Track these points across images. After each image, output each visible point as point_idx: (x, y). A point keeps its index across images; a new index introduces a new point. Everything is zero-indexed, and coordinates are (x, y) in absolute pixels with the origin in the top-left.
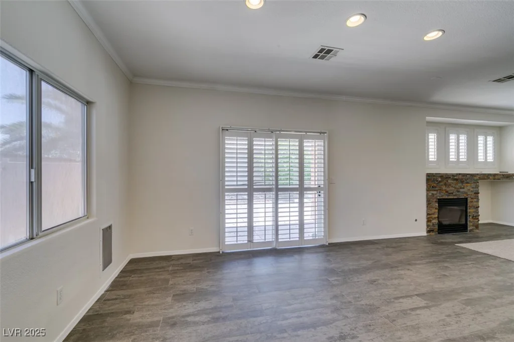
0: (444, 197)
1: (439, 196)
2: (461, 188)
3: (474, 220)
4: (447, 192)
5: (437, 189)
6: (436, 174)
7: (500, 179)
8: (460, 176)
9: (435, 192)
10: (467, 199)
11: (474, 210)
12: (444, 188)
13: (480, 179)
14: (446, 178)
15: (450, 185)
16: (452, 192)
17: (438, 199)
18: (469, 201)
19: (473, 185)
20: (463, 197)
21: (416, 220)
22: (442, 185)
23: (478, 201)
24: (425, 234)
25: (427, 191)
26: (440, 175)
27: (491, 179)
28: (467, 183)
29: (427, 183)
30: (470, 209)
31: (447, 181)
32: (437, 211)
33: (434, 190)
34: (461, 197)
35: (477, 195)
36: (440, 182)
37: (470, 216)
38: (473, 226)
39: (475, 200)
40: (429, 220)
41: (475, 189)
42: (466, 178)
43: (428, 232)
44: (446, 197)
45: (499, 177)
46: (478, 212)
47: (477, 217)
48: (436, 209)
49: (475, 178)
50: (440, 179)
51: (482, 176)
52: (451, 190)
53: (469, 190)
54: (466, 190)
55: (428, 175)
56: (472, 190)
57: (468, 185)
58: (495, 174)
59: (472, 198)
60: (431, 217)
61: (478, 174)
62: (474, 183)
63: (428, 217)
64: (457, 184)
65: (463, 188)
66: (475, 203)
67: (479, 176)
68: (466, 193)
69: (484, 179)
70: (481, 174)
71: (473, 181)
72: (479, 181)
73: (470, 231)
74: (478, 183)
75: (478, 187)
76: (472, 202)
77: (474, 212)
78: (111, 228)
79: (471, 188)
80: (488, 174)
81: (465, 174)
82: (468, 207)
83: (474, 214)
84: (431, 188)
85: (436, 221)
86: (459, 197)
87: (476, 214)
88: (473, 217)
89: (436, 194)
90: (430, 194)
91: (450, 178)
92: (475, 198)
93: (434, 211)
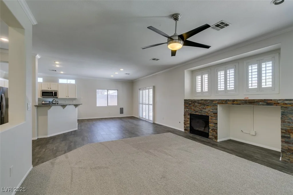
0: (192, 113)
1: (190, 112)
2: (203, 109)
3: (213, 132)
4: (194, 110)
5: (189, 108)
6: (188, 100)
7: (240, 105)
8: (203, 101)
9: (188, 110)
10: (208, 116)
11: (213, 125)
12: (193, 108)
13: (218, 103)
14: (194, 102)
15: (196, 106)
16: (197, 110)
17: (190, 114)
18: (209, 118)
19: (213, 108)
20: (205, 115)
21: (180, 122)
22: (191, 106)
23: (217, 119)
24: (183, 130)
25: (184, 108)
26: (191, 100)
27: (228, 104)
28: (207, 106)
29: (184, 105)
30: (210, 123)
31: (195, 104)
32: (189, 120)
33: (188, 109)
34: (204, 115)
35: (216, 115)
36: (190, 104)
37: (210, 128)
38: (212, 136)
39: (214, 118)
40: (185, 124)
41: (214, 111)
42: (207, 102)
43: (185, 130)
44: (194, 113)
45: (238, 102)
46: (217, 128)
47: (216, 131)
49: (214, 103)
50: (190, 103)
52: (197, 109)
53: (210, 110)
54: (207, 111)
55: (185, 100)
56: (212, 111)
57: (209, 107)
59: (211, 117)
60: (186, 123)
61: (216, 100)
62: (213, 106)
63: (185, 122)
64: (201, 106)
65: (205, 109)
66: (215, 121)
67: (217, 101)
68: (207, 113)
69: (222, 103)
70: (219, 100)
71: (212, 105)
72: (218, 105)
73: (210, 139)
74: (217, 106)
75: (217, 109)
76: (212, 119)
77: (213, 126)
78: (123, 108)
79: (211, 110)
80: (226, 100)
81: (206, 100)
82: (210, 122)
83: (213, 127)
84: (186, 107)
85: (189, 125)
86: (202, 114)
87: (215, 128)
88: (212, 130)
89: (189, 111)
90: (186, 110)
91: (196, 102)
92: (214, 117)
93: (187, 119)
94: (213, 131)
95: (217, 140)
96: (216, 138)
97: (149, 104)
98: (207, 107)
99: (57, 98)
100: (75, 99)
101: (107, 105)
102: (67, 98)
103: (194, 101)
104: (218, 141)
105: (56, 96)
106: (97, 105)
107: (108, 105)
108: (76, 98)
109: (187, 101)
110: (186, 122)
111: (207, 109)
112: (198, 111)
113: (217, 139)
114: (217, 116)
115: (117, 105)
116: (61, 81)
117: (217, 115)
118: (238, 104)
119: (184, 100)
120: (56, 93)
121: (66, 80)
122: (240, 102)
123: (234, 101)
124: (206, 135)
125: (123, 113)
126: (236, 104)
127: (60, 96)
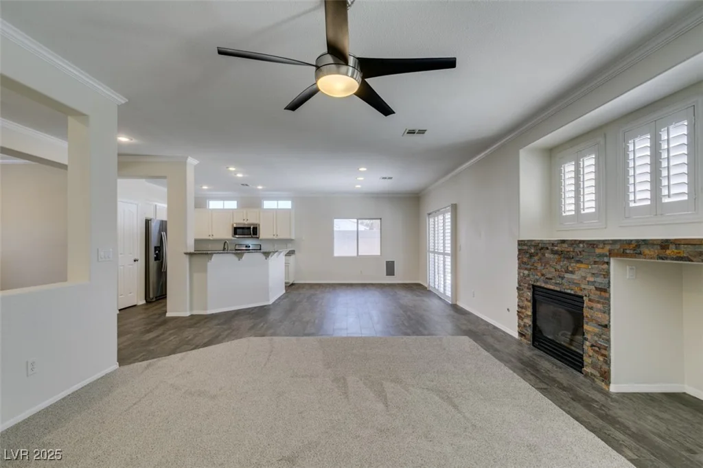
0: (538, 284)
1: (532, 279)
2: (567, 271)
3: (596, 355)
4: (543, 275)
5: (529, 267)
6: (528, 241)
7: (690, 260)
8: (565, 245)
9: (526, 272)
10: (582, 297)
11: (597, 330)
12: (539, 267)
13: (611, 254)
14: (542, 248)
15: (547, 262)
16: (550, 276)
17: (534, 287)
18: (585, 305)
19: (596, 267)
20: (572, 292)
21: (508, 310)
22: (535, 262)
23: (607, 311)
24: (516, 335)
25: (519, 268)
26: (533, 243)
27: (645, 256)
28: (579, 262)
29: (519, 259)
30: (587, 323)
31: (544, 255)
32: (530, 304)
33: (526, 269)
34: (569, 291)
35: (603, 293)
36: (531, 255)
37: (587, 339)
38: (594, 366)
39: (599, 306)
40: (520, 317)
41: (599, 280)
42: (577, 250)
43: (521, 334)
44: (543, 285)
45: (684, 251)
46: (608, 341)
47: (603, 352)
48: (529, 301)
49: (598, 251)
50: (533, 251)
51: (617, 246)
52: (550, 273)
53: (585, 278)
54: (578, 279)
55: (521, 243)
56: (592, 279)
57: (582, 266)
58: (667, 241)
59: (590, 300)
60: (523, 313)
61: (604, 242)
62: (595, 263)
63: (520, 310)
64: (560, 261)
65: (572, 272)
66: (601, 315)
67: (608, 247)
68: (578, 284)
69: (623, 254)
70: (615, 242)
71: (592, 259)
72: (612, 261)
73: (586, 375)
74: (608, 263)
75: (607, 274)
76: (591, 308)
77: (596, 335)
78: (393, 262)
79: (589, 275)
80: (637, 241)
81: (575, 241)
82: (585, 320)
83: (596, 338)
84: (522, 265)
85: (529, 321)
86: (563, 290)
87: (601, 342)
88: (592, 346)
89: (529, 275)
90: (522, 274)
91: (547, 249)
92: (598, 302)
93: (526, 303)
94: (594, 350)
95: (608, 384)
96: (606, 376)
97: (444, 254)
98: (578, 265)
99: (258, 238)
100: (290, 241)
101: (355, 254)
102: (275, 237)
103: (543, 246)
104: (613, 388)
105: (256, 234)
106: (336, 254)
107: (359, 254)
108: (293, 238)
109: (524, 245)
110: (524, 310)
111: (576, 272)
112: (551, 279)
113: (610, 383)
114: (608, 299)
115: (379, 254)
116: (268, 205)
117: (607, 295)
118: (681, 259)
119: (519, 241)
120: (256, 228)
121: (276, 202)
122: (690, 248)
123: (665, 244)
124: (574, 361)
125: (394, 275)
126: (673, 259)
127: (263, 234)
